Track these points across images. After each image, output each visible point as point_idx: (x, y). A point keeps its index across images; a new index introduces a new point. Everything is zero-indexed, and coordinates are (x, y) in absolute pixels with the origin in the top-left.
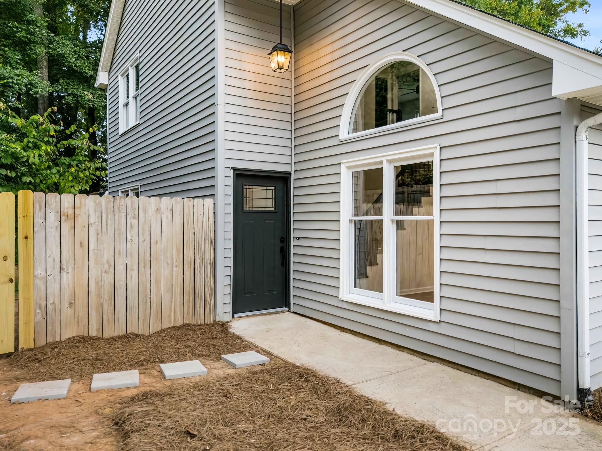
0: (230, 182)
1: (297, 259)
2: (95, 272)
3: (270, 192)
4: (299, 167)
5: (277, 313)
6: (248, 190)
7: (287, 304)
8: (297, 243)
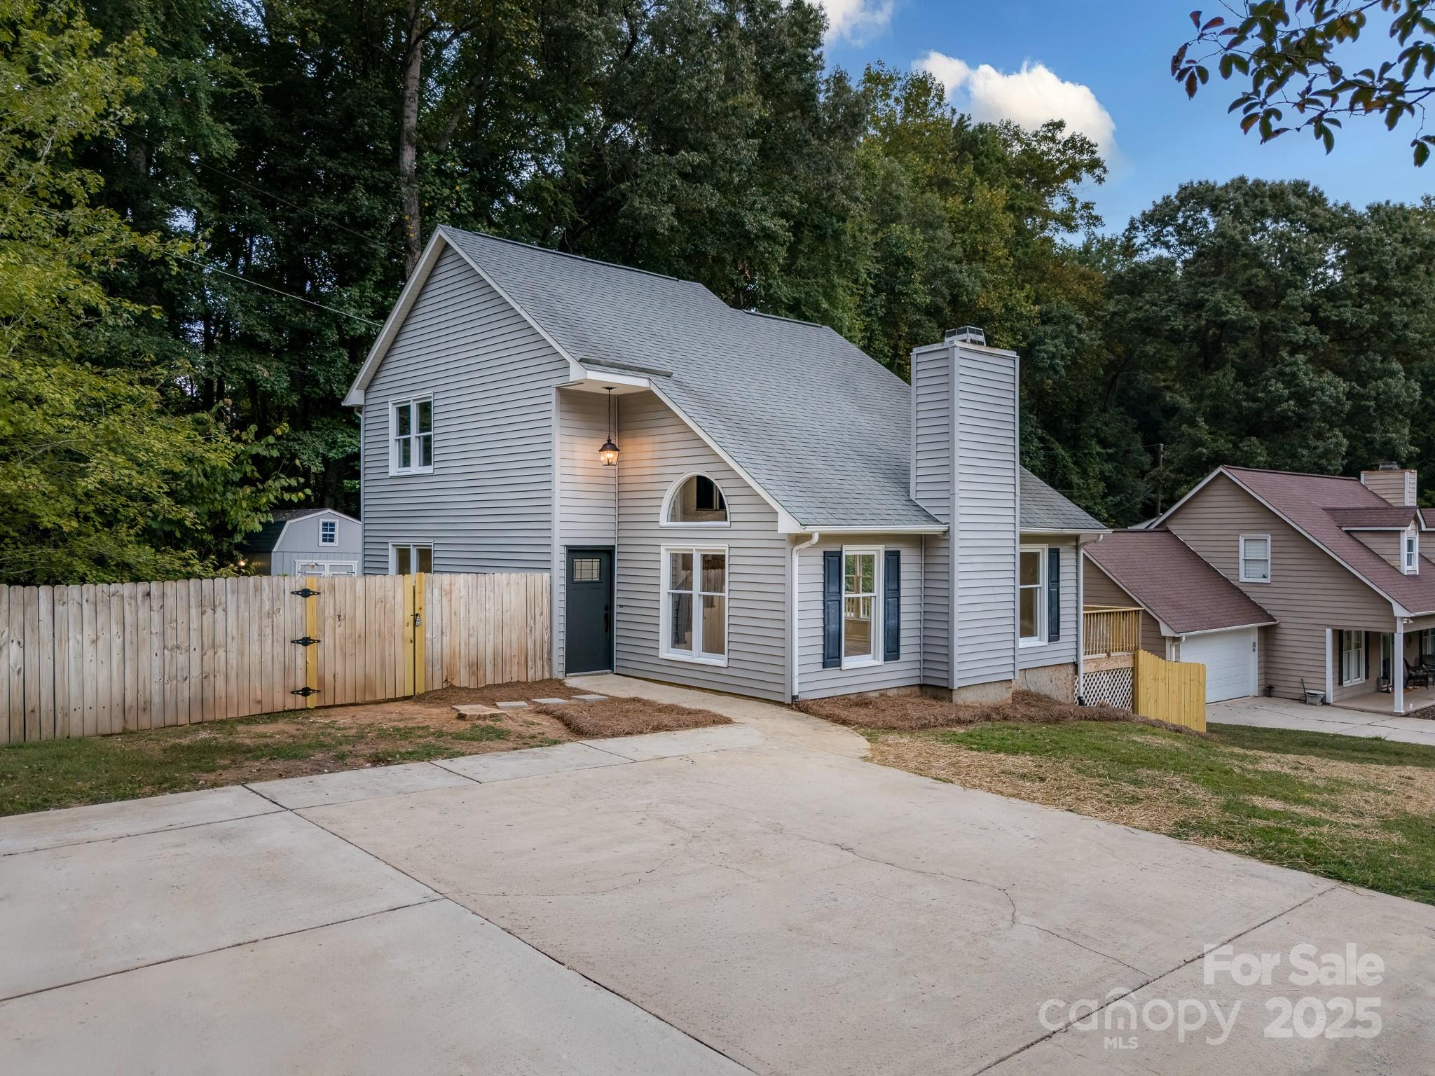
0: (564, 558)
1: (621, 625)
2: (464, 635)
3: (596, 563)
4: (623, 541)
5: (602, 674)
6: (577, 562)
7: (610, 666)
8: (620, 610)
